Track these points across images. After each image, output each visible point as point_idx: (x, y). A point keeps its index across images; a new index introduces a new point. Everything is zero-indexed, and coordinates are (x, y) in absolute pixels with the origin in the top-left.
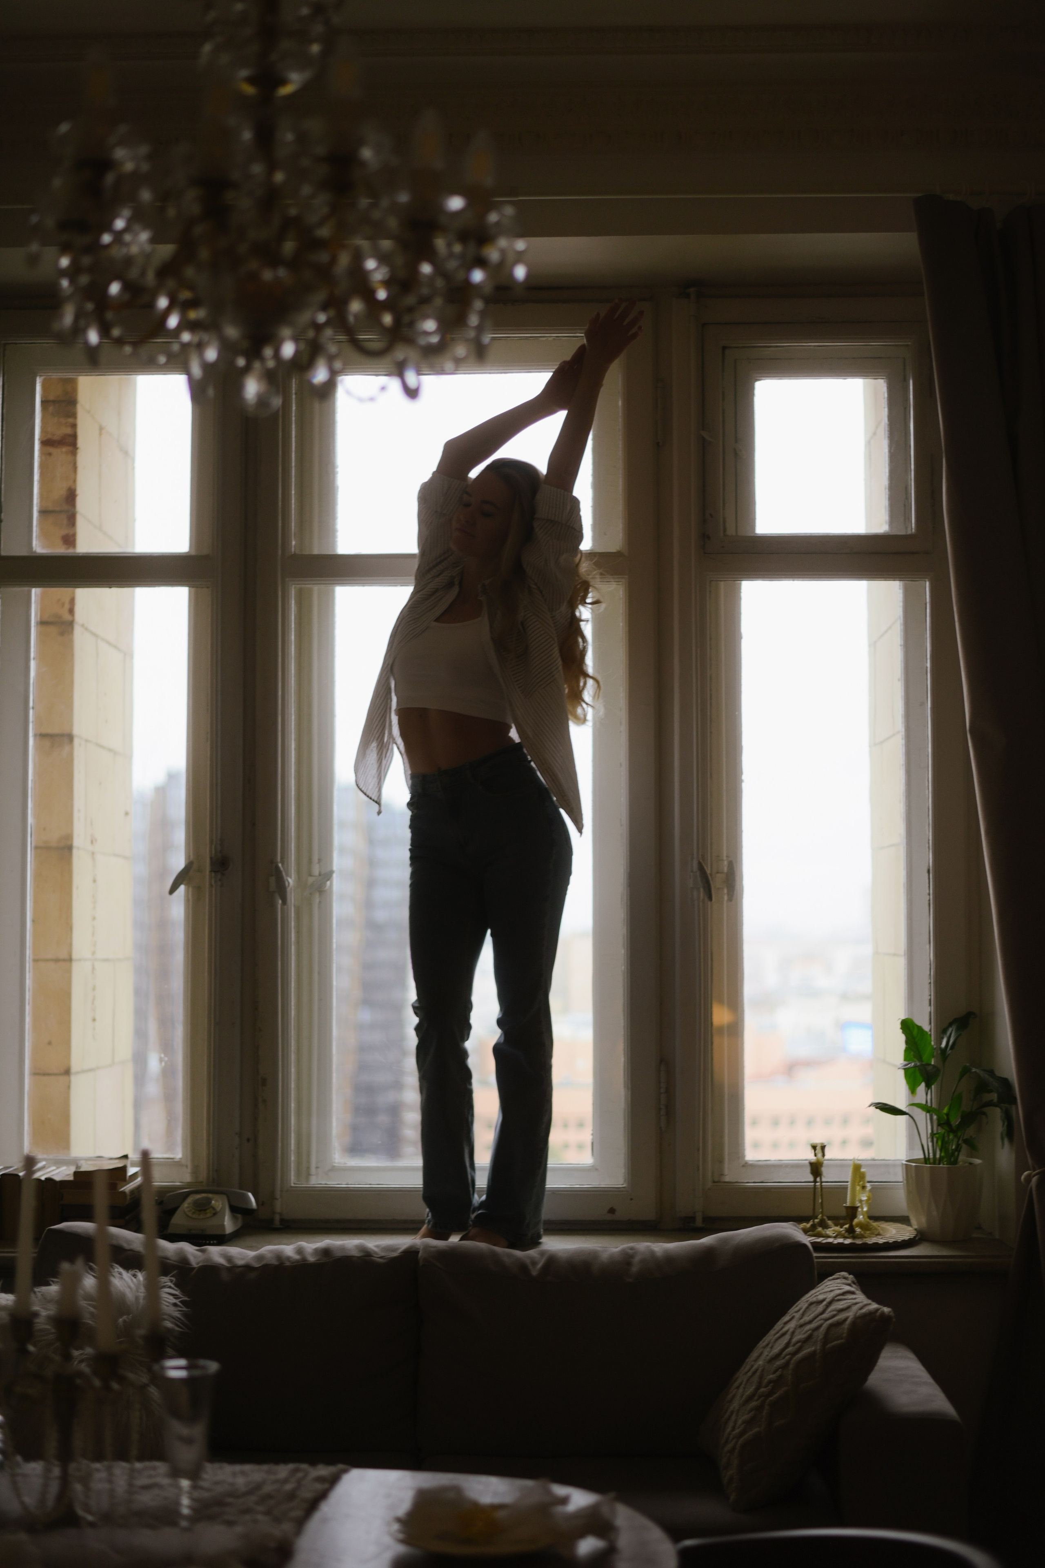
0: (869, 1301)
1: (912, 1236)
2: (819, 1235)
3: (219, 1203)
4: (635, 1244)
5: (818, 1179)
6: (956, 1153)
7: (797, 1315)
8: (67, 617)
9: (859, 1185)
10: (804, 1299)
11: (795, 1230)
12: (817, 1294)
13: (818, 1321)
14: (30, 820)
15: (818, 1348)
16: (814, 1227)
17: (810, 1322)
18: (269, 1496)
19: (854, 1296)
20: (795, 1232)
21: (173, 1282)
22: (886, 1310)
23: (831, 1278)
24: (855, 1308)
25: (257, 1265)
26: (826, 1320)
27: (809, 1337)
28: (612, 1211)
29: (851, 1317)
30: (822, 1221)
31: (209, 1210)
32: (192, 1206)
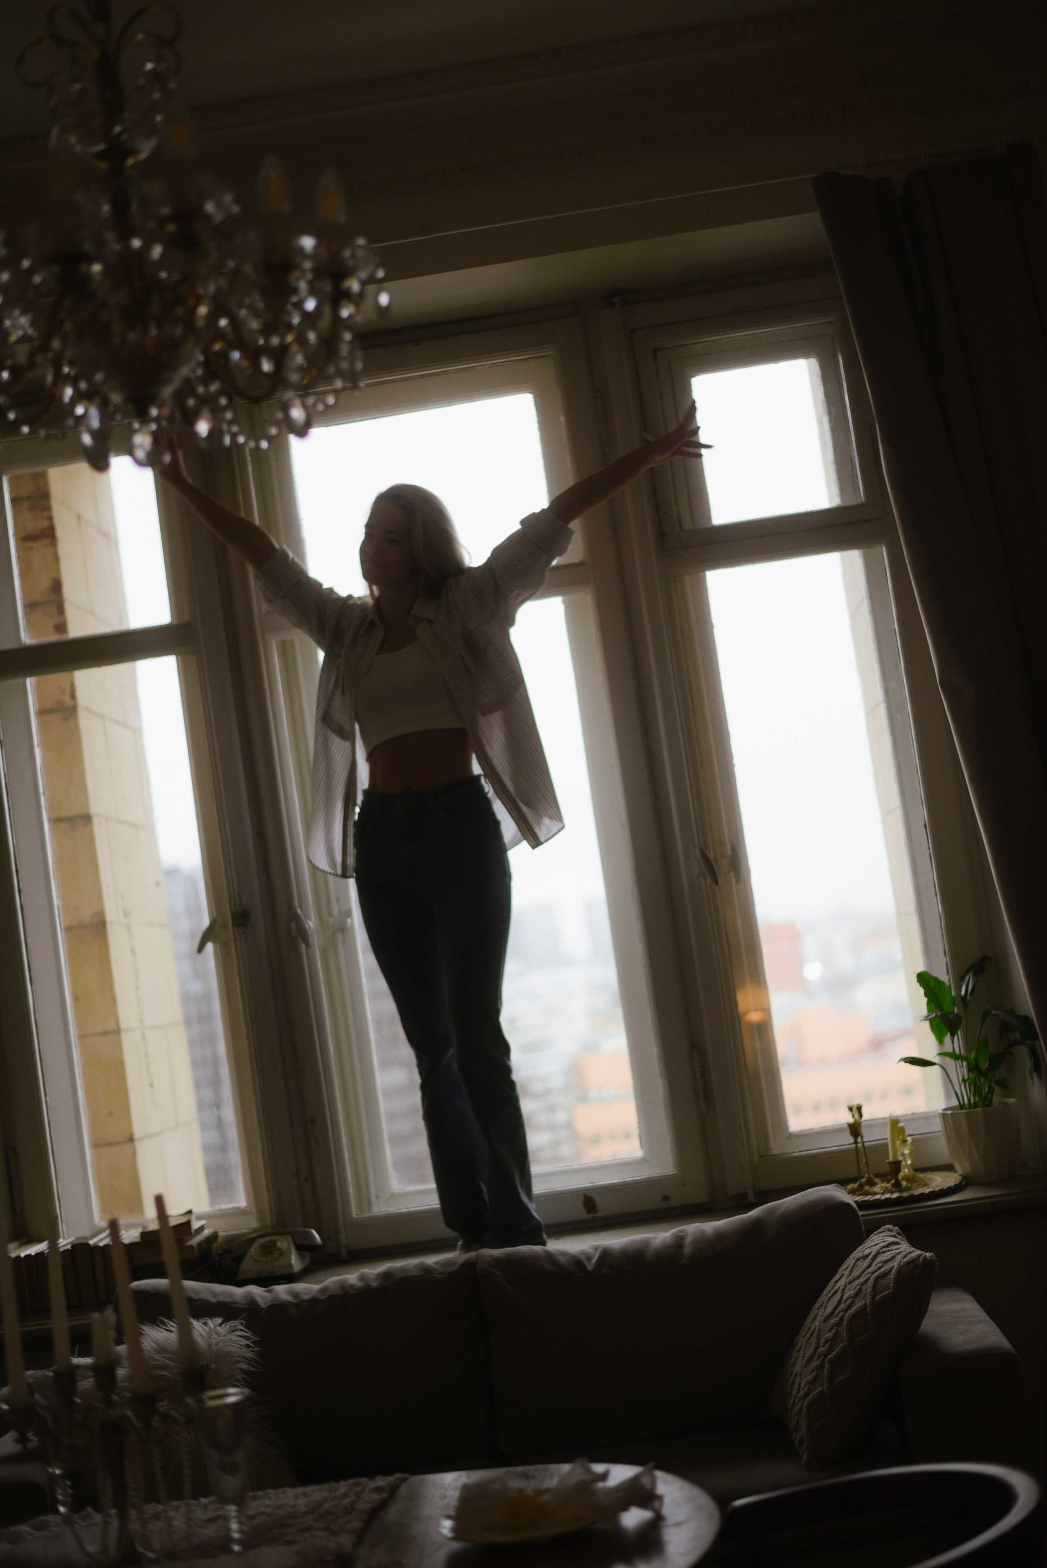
0: (913, 1249)
1: (958, 1182)
2: (867, 1194)
3: (284, 1243)
4: (685, 1226)
5: (859, 1140)
6: (990, 1095)
7: (846, 1273)
8: (68, 701)
9: (898, 1139)
10: (851, 1256)
11: (837, 1191)
12: (864, 1249)
13: (865, 1275)
14: (56, 901)
15: (868, 1301)
16: (861, 1186)
17: (858, 1277)
18: (330, 1513)
19: (898, 1246)
20: (837, 1192)
21: (244, 1325)
22: (928, 1255)
23: (876, 1232)
24: (898, 1258)
25: (323, 1298)
26: (873, 1273)
27: (859, 1292)
28: (666, 1198)
29: (896, 1267)
30: (868, 1182)
31: (274, 1252)
32: (258, 1250)
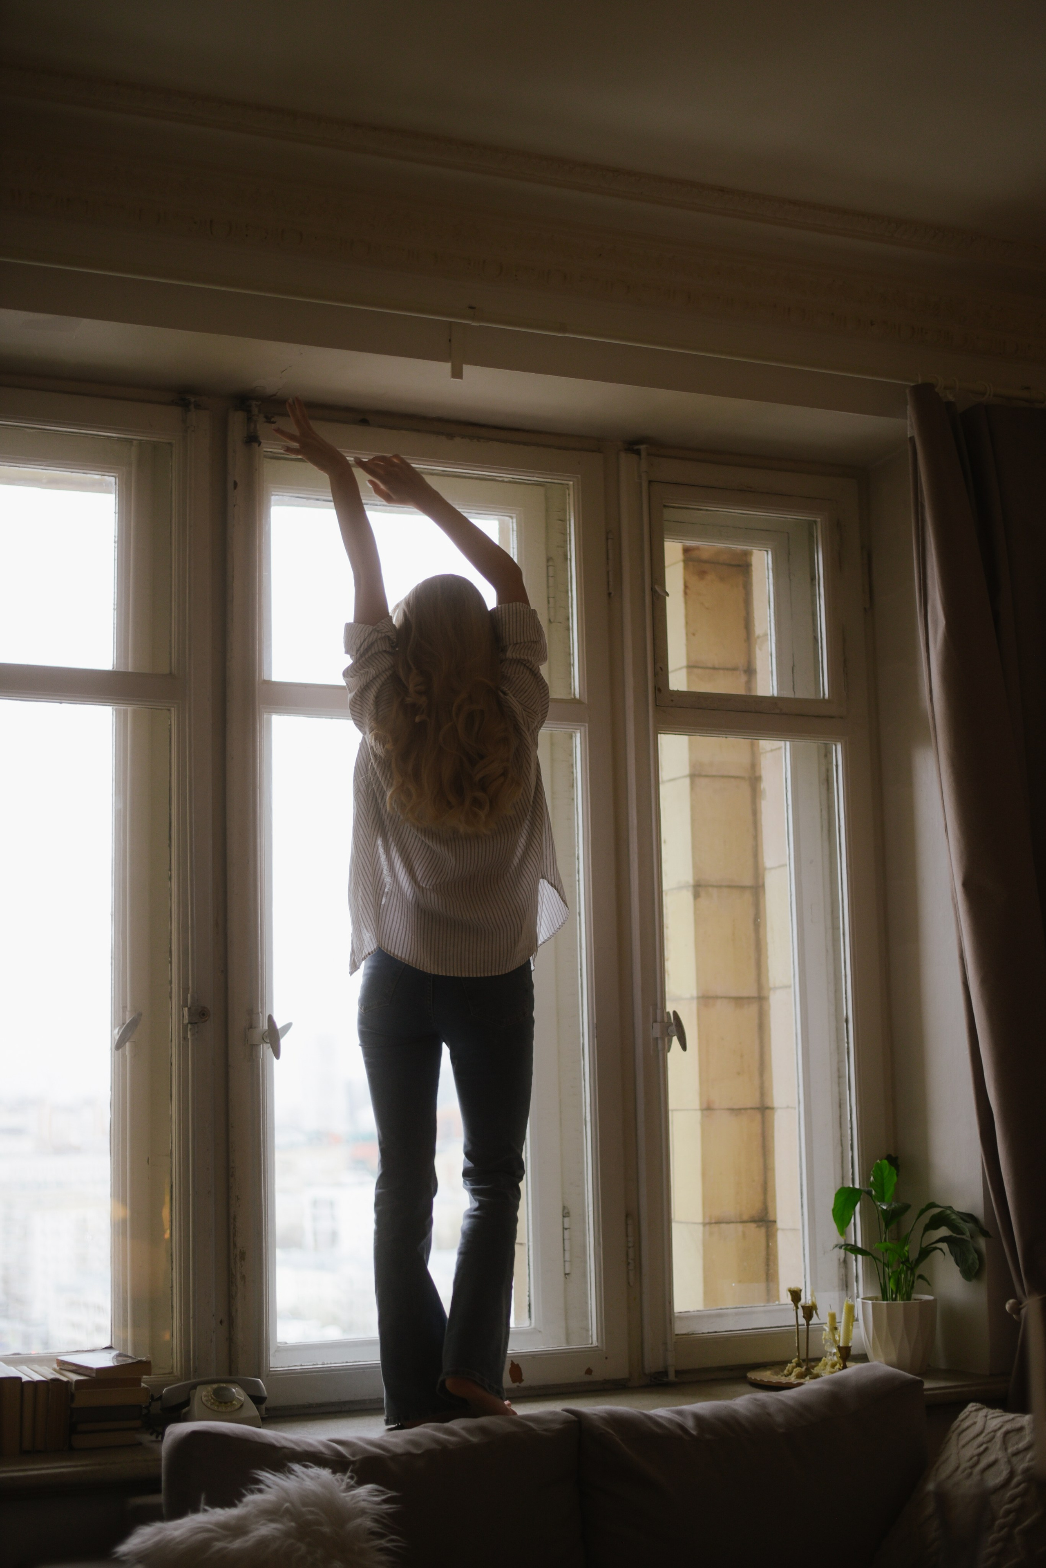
3: (240, 1392)
6: (911, 1290)
28: (589, 1371)
30: (798, 1365)
31: (234, 1402)
32: (212, 1398)
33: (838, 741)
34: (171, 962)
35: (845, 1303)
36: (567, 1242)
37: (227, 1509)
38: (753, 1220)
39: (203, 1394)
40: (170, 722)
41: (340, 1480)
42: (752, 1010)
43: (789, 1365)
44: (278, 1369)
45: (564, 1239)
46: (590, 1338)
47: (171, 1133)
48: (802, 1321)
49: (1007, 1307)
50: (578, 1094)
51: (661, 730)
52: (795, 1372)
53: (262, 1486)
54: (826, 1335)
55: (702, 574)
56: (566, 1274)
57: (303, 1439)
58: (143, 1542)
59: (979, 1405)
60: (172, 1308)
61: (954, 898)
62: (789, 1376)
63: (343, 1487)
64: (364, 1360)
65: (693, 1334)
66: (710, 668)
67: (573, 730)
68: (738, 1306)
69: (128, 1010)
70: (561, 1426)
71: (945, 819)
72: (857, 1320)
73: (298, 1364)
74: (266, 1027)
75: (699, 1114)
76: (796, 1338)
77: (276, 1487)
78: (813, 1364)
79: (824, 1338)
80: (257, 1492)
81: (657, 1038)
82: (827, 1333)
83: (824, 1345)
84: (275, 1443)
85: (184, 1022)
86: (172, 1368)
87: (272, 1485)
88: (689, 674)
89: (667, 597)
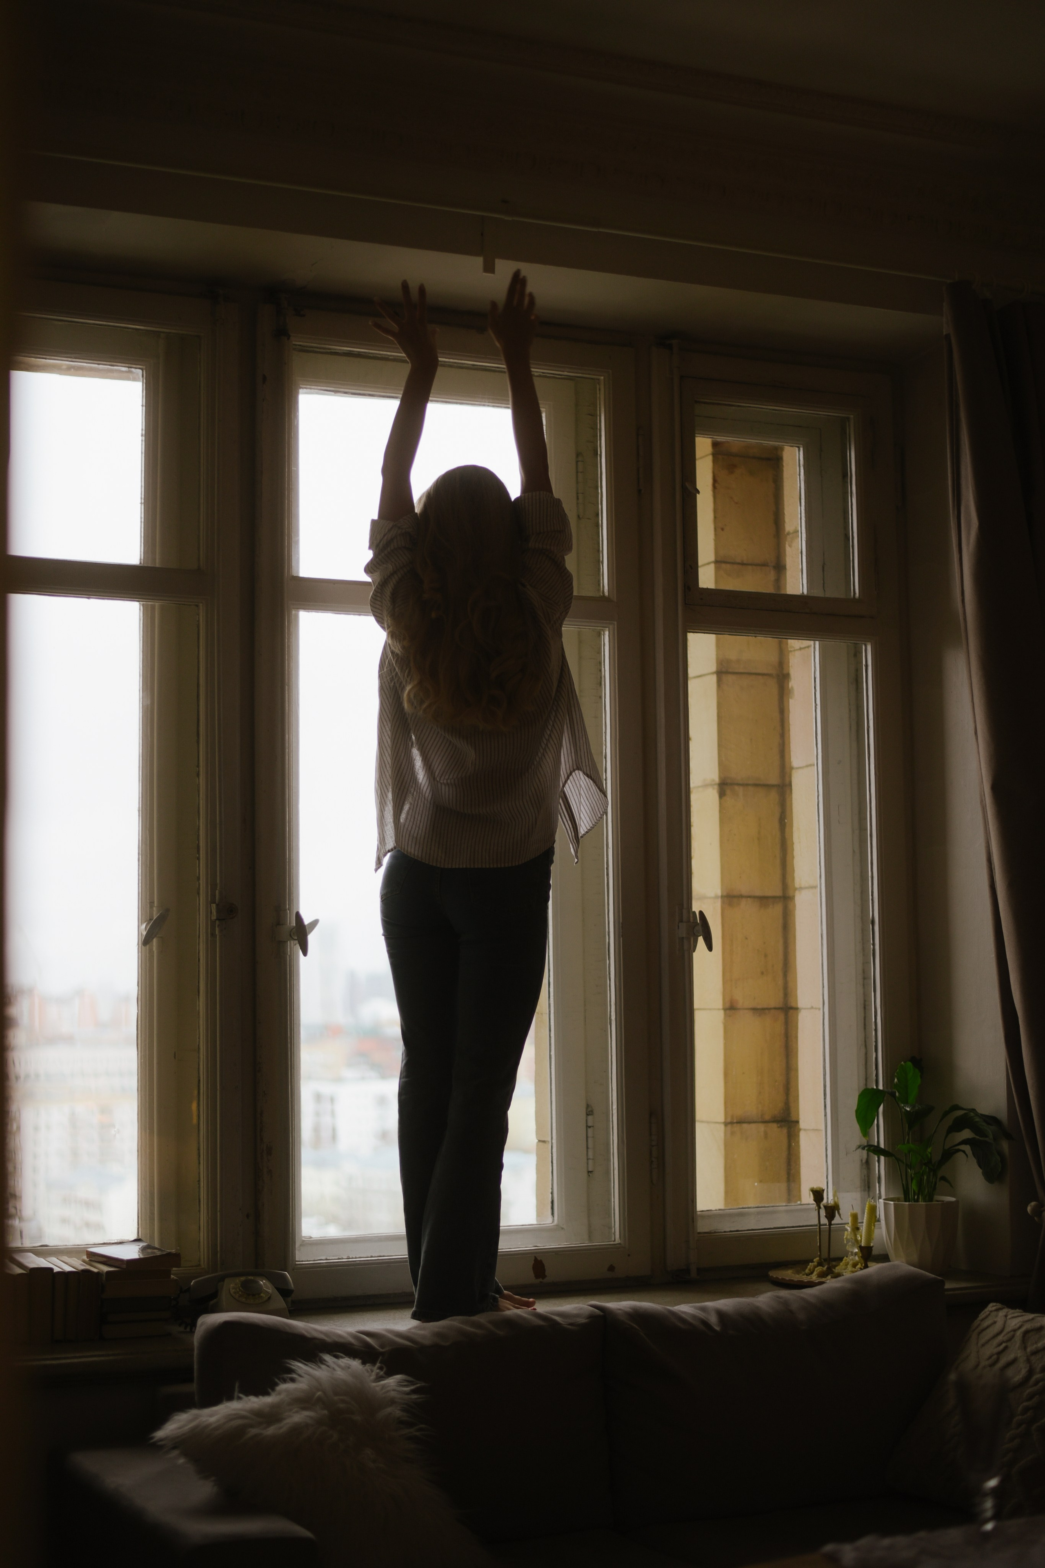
3: (268, 1285)
6: (933, 1191)
28: (611, 1268)
30: (820, 1264)
31: (262, 1295)
32: (239, 1289)
33: (869, 642)
34: (199, 859)
35: (867, 1203)
36: (590, 1140)
37: (261, 1397)
38: (775, 1120)
39: (231, 1286)
40: (199, 618)
41: (369, 1370)
42: (777, 910)
43: (810, 1264)
44: (304, 1263)
45: (587, 1137)
46: (613, 1236)
47: (199, 1029)
48: (824, 1221)
49: (1029, 1209)
50: (604, 993)
51: (690, 629)
52: (817, 1271)
53: (294, 1376)
54: (847, 1235)
55: (731, 468)
56: (589, 1172)
57: (333, 1330)
58: (180, 1428)
59: (999, 1305)
60: (200, 1201)
61: (982, 801)
62: (811, 1275)
63: (373, 1377)
64: (389, 1255)
65: (715, 1232)
66: (739, 564)
67: (602, 628)
68: (760, 1206)
69: (155, 905)
70: (587, 1320)
71: (975, 722)
72: (879, 1221)
73: (323, 1258)
74: (294, 924)
75: (722, 1013)
76: (818, 1238)
77: (308, 1377)
78: (834, 1263)
79: (846, 1238)
80: (289, 1381)
81: (683, 938)
82: (849, 1233)
83: (846, 1245)
84: (306, 1334)
85: (212, 918)
86: (199, 1261)
87: (303, 1374)
88: (717, 569)
89: (698, 495)
